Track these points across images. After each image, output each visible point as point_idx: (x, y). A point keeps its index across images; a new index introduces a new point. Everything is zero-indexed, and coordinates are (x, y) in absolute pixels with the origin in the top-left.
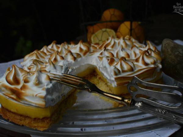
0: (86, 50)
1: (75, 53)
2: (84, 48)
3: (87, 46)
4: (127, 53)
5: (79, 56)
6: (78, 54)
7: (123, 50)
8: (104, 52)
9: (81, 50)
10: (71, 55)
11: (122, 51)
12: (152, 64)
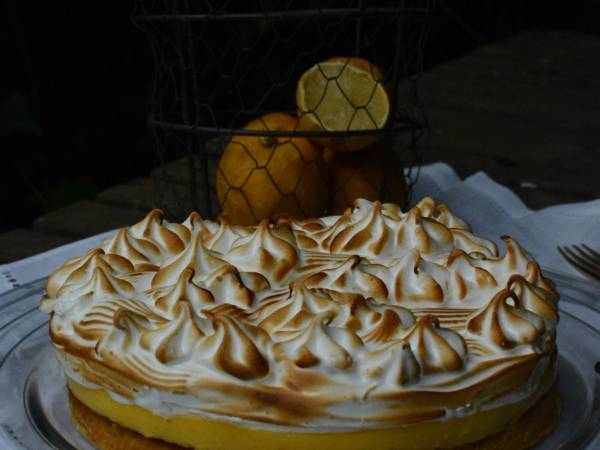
0: (284, 261)
1: (250, 273)
2: (279, 254)
3: (287, 243)
4: (434, 281)
5: (264, 284)
6: (259, 279)
7: (419, 269)
8: (350, 272)
9: (268, 259)
10: (238, 284)
11: (416, 272)
12: (526, 341)
